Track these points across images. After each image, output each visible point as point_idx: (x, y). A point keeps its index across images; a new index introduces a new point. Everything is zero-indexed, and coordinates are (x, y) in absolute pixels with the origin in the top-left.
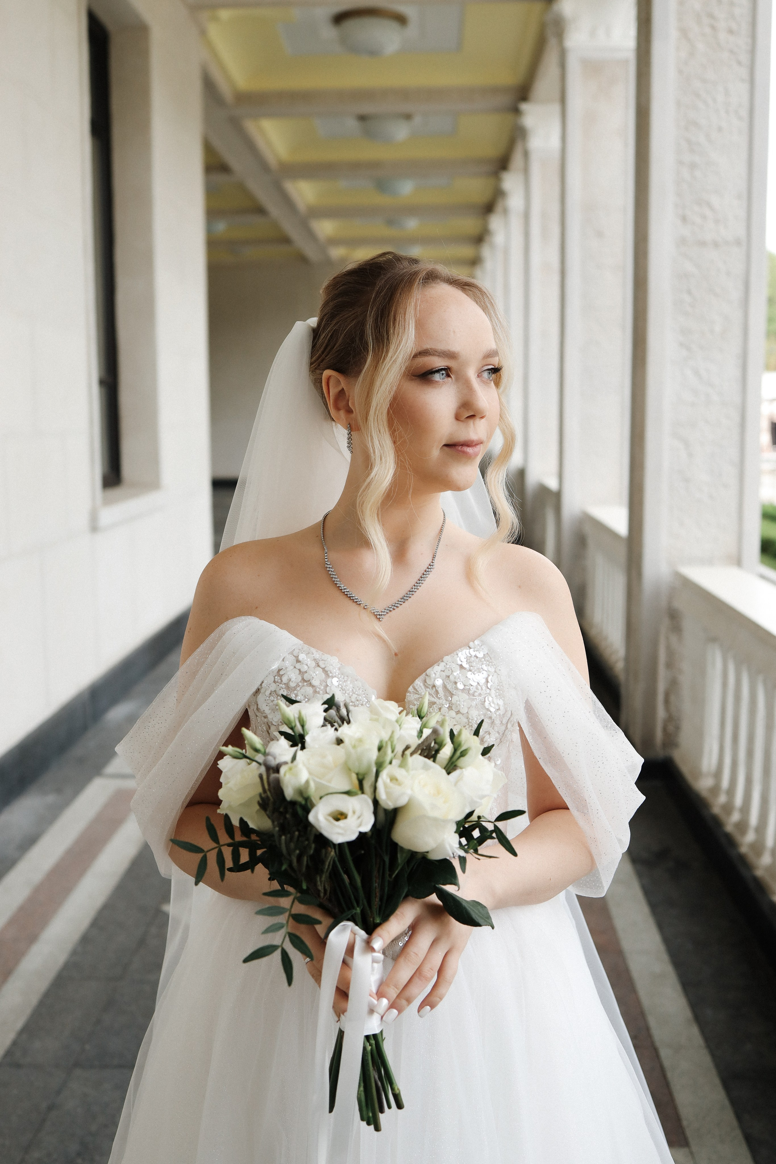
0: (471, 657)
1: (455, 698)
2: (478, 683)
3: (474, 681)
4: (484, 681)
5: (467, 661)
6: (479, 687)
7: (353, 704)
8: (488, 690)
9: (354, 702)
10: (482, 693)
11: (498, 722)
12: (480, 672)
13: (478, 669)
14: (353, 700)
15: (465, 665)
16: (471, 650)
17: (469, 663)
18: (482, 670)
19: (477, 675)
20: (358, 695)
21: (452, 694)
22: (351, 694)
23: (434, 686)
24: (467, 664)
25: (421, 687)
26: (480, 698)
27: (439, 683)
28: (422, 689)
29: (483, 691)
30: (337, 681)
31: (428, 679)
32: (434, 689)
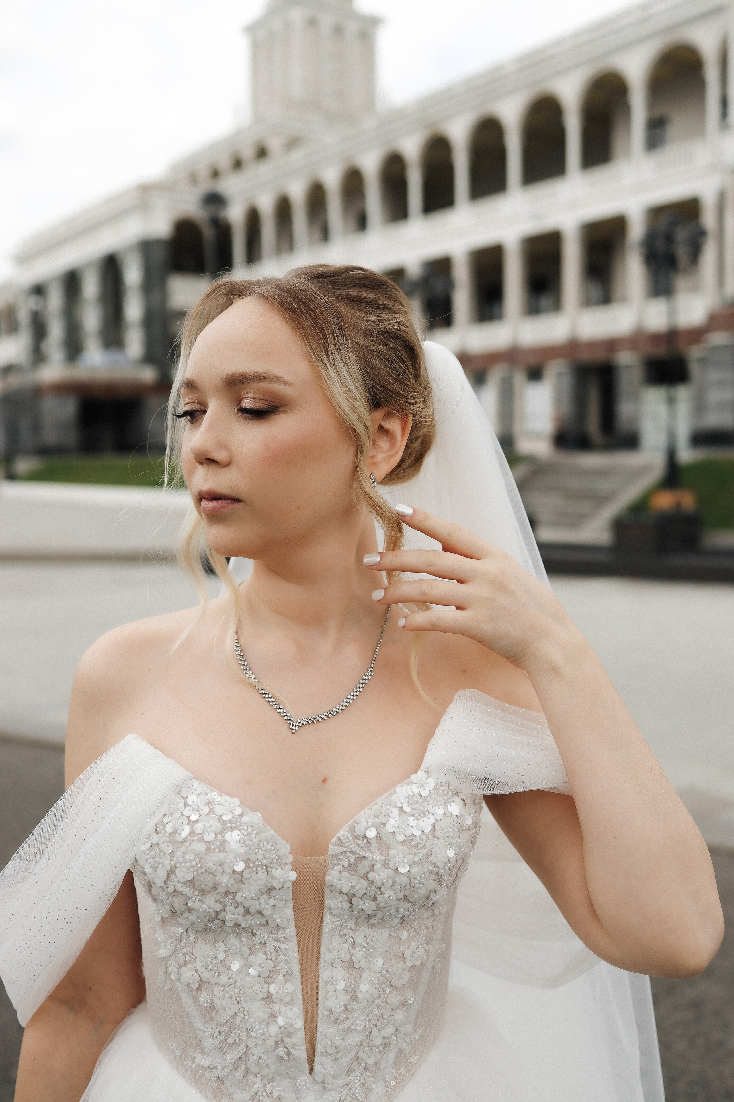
0: (413, 795)
1: (392, 852)
2: (423, 831)
3: (418, 829)
4: (430, 828)
5: (408, 802)
6: (423, 836)
7: (260, 863)
8: (436, 839)
9: (261, 861)
10: (427, 845)
11: (446, 878)
12: (425, 816)
13: (423, 812)
14: (260, 858)
15: (407, 809)
16: (414, 786)
17: (411, 805)
18: (427, 813)
19: (421, 821)
20: (266, 851)
21: (388, 847)
22: (257, 850)
23: (365, 836)
24: (408, 806)
25: (348, 838)
26: (425, 851)
27: (372, 833)
28: (349, 841)
29: (429, 842)
30: (239, 835)
31: (357, 827)
32: (365, 840)
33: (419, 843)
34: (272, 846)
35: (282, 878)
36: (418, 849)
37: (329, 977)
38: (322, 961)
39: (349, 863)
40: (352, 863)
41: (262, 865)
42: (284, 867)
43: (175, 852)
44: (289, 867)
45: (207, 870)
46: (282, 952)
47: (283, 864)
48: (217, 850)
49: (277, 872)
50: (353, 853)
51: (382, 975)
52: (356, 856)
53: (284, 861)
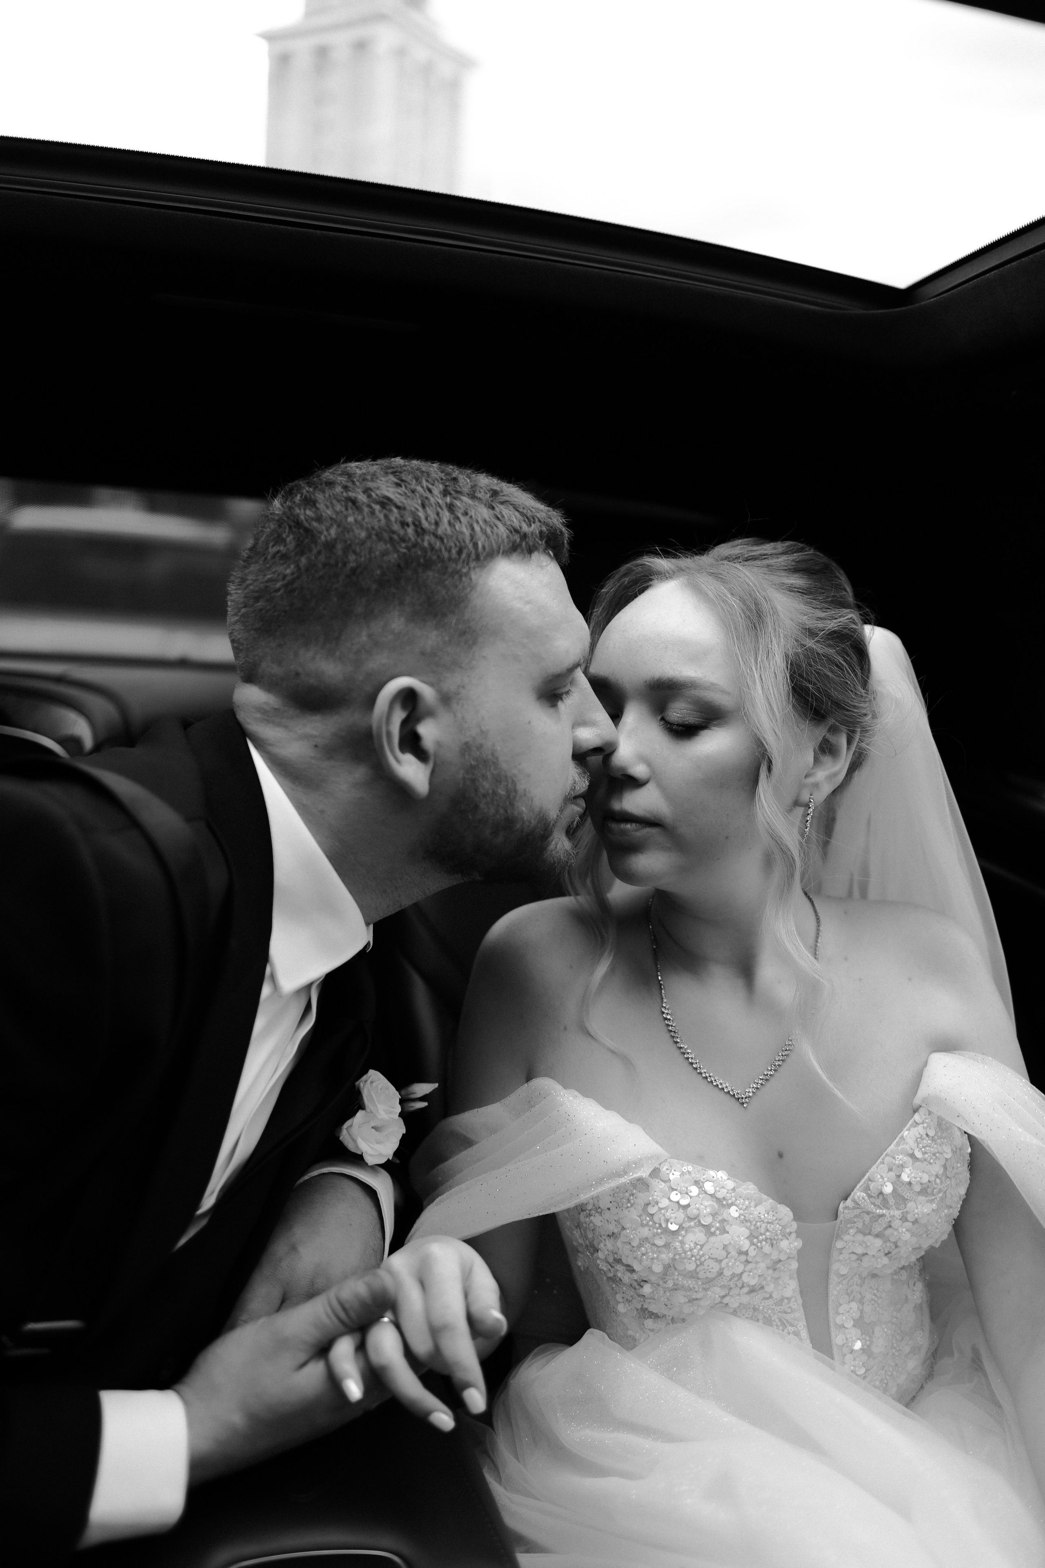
0: (922, 1138)
5: (918, 1147)
7: (764, 1237)
8: (948, 1180)
9: (764, 1234)
12: (936, 1158)
13: (934, 1154)
14: (762, 1231)
15: (918, 1154)
16: (920, 1127)
17: (921, 1149)
18: (938, 1154)
20: (768, 1223)
21: (905, 1200)
22: (758, 1224)
23: (881, 1193)
24: (919, 1151)
25: (863, 1198)
26: (940, 1195)
27: (888, 1189)
28: (865, 1201)
29: (943, 1184)
30: (737, 1211)
31: (872, 1185)
32: (881, 1197)
33: (934, 1189)
34: (773, 1216)
35: (788, 1249)
36: (934, 1195)
37: (843, 1340)
38: (832, 1325)
39: (864, 1224)
40: (866, 1223)
41: (766, 1239)
42: (788, 1237)
43: (670, 1243)
44: (794, 1235)
45: (711, 1256)
46: (788, 1322)
47: (788, 1234)
48: (718, 1232)
49: (784, 1244)
50: (868, 1213)
51: (892, 1323)
52: (871, 1215)
53: (788, 1230)
